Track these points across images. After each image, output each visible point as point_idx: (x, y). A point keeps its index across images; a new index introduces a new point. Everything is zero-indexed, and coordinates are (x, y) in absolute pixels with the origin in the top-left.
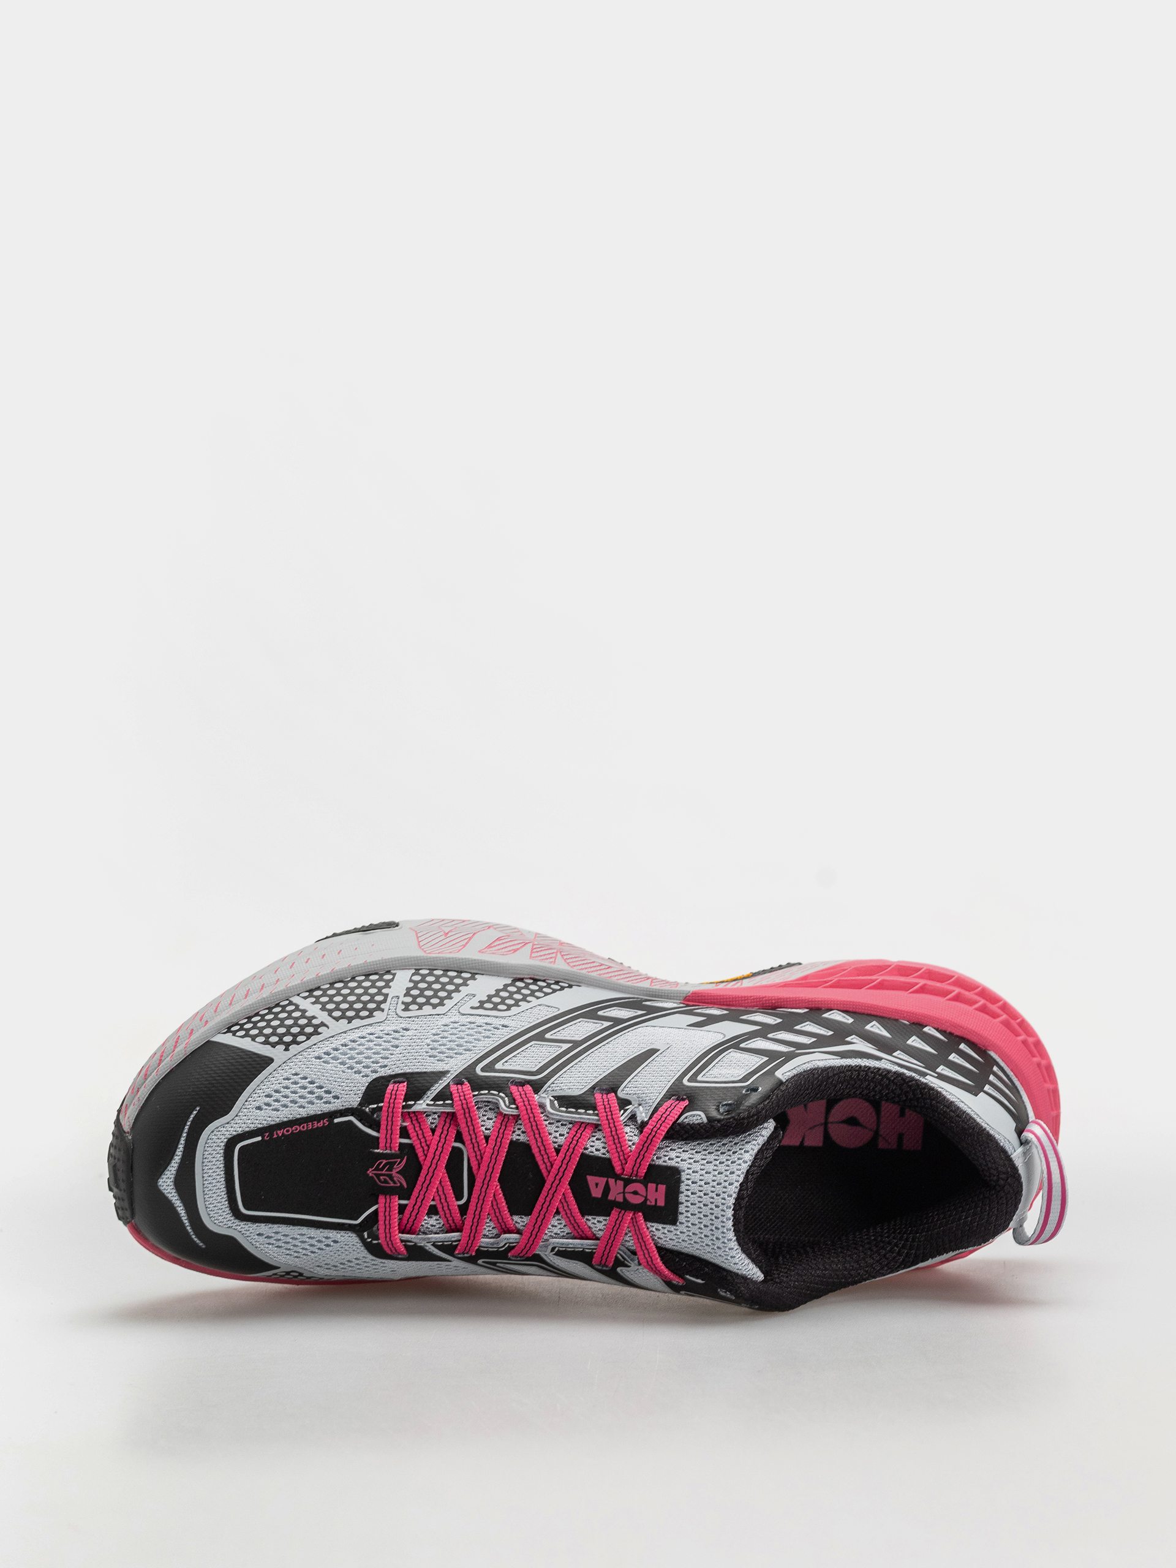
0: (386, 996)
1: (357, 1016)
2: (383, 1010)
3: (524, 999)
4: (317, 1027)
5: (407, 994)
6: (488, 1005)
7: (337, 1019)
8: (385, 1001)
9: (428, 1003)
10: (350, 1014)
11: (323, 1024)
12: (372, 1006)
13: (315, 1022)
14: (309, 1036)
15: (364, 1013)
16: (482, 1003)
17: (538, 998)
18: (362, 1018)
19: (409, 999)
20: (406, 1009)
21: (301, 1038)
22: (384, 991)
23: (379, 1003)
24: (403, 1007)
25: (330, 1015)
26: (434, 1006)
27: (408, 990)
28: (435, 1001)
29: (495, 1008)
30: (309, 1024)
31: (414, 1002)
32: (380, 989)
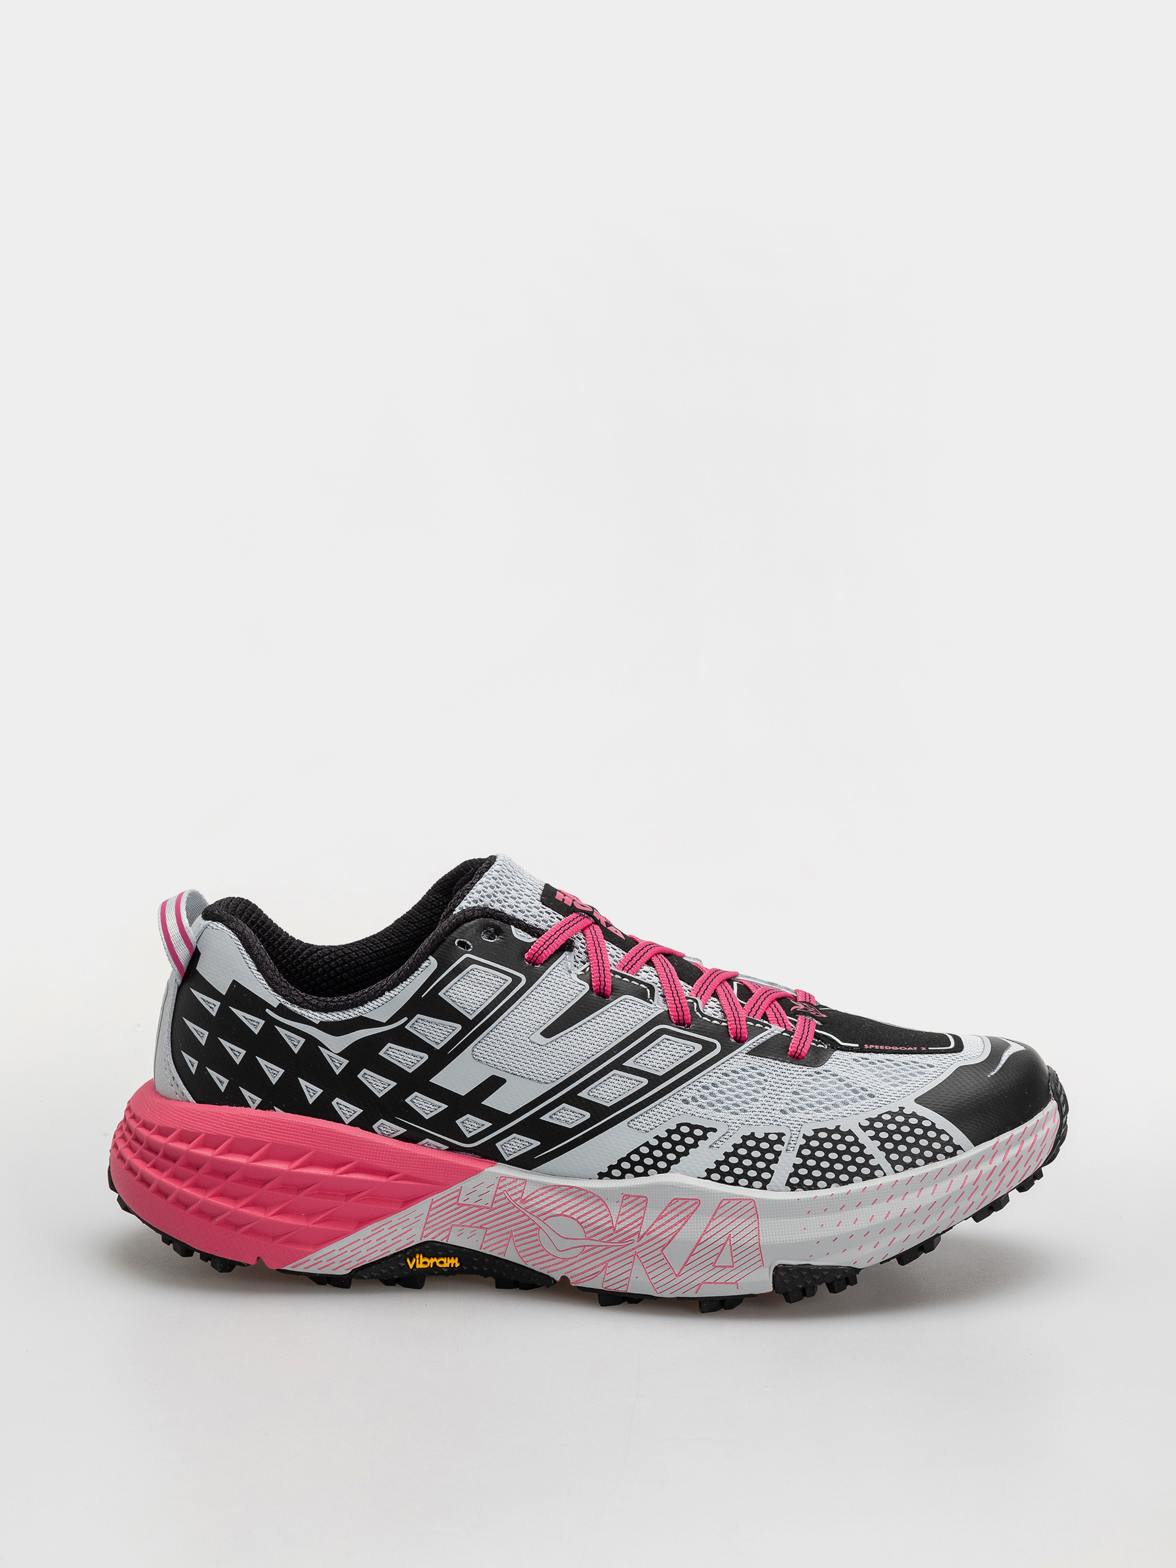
0: (799, 1155)
1: (830, 1132)
2: (805, 1137)
3: (661, 1140)
4: (871, 1127)
5: (778, 1154)
6: (698, 1132)
7: (850, 1133)
8: (802, 1147)
9: (758, 1141)
10: (836, 1137)
11: (865, 1129)
12: (815, 1143)
13: (872, 1133)
14: (879, 1118)
15: (823, 1135)
16: (704, 1137)
17: (647, 1144)
18: (825, 1130)
19: (777, 1147)
20: (781, 1135)
21: (887, 1117)
22: (799, 1161)
23: (807, 1146)
24: (783, 1139)
25: (856, 1138)
26: (752, 1136)
27: (776, 1161)
28: (751, 1143)
29: (693, 1127)
30: (878, 1131)
31: (772, 1143)
32: (804, 1165)
